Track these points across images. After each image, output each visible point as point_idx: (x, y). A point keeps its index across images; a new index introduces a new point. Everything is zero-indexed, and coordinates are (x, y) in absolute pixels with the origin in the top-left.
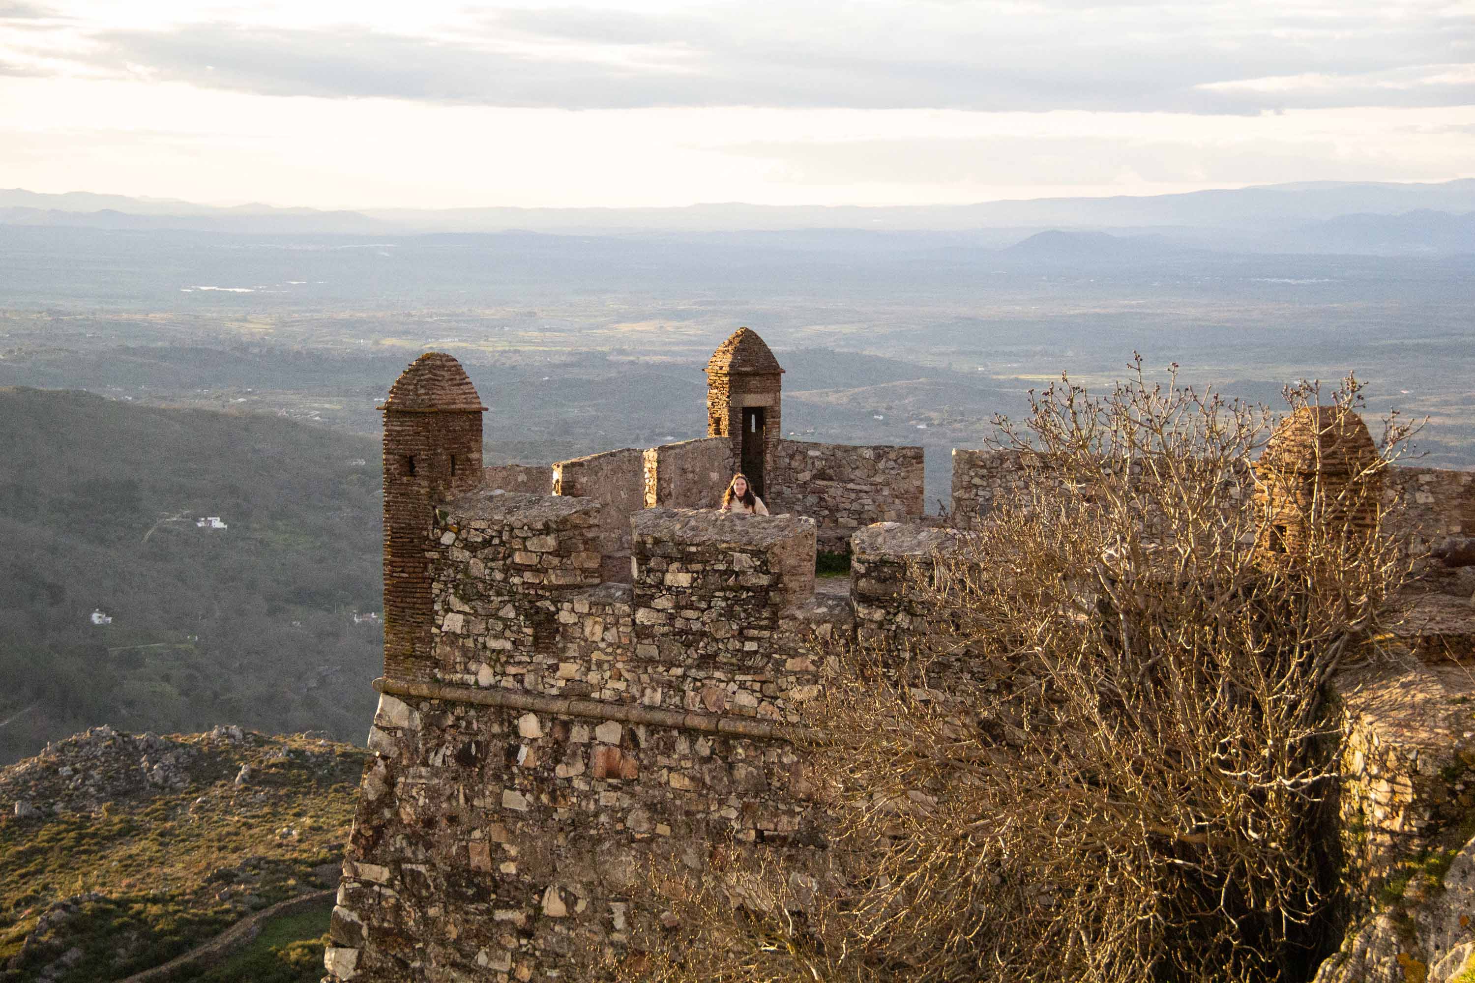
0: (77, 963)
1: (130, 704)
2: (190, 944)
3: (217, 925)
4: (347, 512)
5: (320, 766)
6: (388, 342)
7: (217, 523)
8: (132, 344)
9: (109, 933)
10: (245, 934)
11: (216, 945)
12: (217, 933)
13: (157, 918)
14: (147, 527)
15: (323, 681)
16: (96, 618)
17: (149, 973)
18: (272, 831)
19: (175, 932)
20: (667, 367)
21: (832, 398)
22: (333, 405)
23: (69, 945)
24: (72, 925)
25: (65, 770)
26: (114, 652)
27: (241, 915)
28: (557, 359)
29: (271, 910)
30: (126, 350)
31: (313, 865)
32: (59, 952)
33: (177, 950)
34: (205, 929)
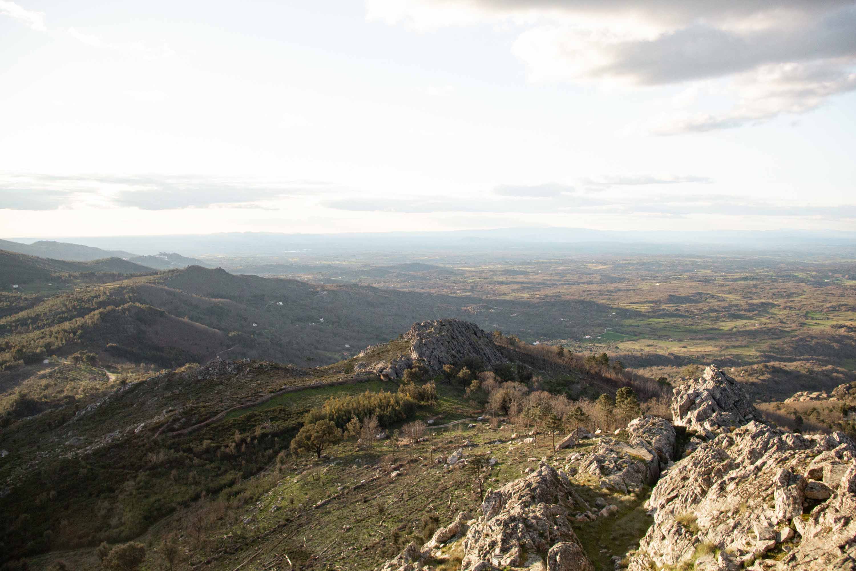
0: (184, 422)
1: (259, 344)
2: (209, 418)
3: (216, 413)
4: (309, 301)
5: (266, 368)
6: (323, 262)
7: (281, 304)
8: (269, 264)
9: (192, 415)
10: (222, 416)
11: (214, 419)
12: (216, 415)
13: (203, 411)
14: (266, 304)
15: (302, 338)
16: (254, 325)
17: (199, 425)
18: (250, 384)
19: (206, 415)
20: (382, 267)
21: (418, 274)
22: (310, 277)
23: (183, 417)
24: (184, 413)
25: (210, 369)
26: (257, 332)
27: (222, 411)
28: (358, 266)
29: (229, 410)
30: (267, 265)
31: (241, 399)
32: (180, 419)
33: (206, 419)
34: (213, 414)
